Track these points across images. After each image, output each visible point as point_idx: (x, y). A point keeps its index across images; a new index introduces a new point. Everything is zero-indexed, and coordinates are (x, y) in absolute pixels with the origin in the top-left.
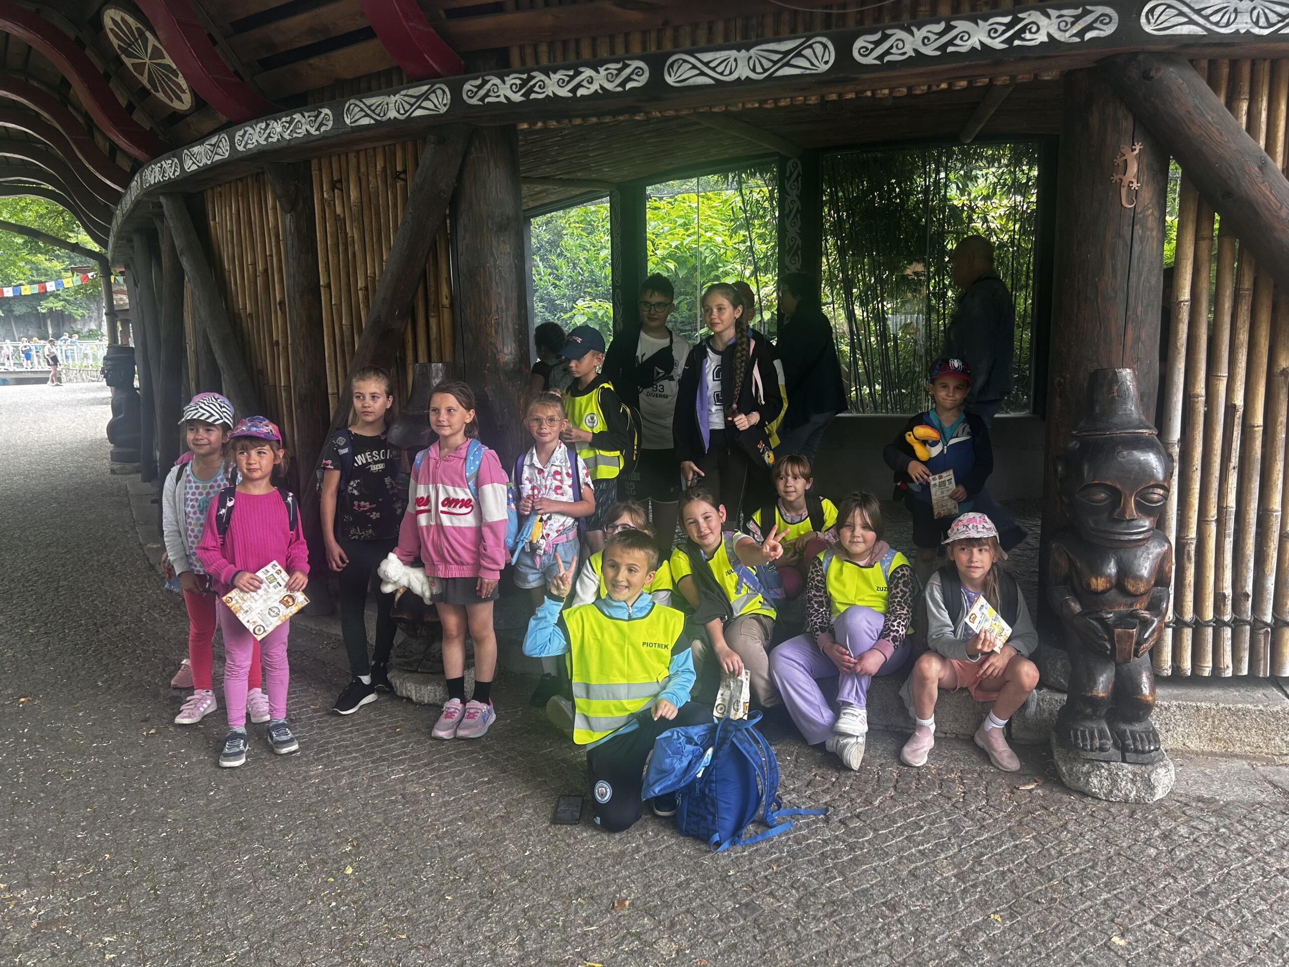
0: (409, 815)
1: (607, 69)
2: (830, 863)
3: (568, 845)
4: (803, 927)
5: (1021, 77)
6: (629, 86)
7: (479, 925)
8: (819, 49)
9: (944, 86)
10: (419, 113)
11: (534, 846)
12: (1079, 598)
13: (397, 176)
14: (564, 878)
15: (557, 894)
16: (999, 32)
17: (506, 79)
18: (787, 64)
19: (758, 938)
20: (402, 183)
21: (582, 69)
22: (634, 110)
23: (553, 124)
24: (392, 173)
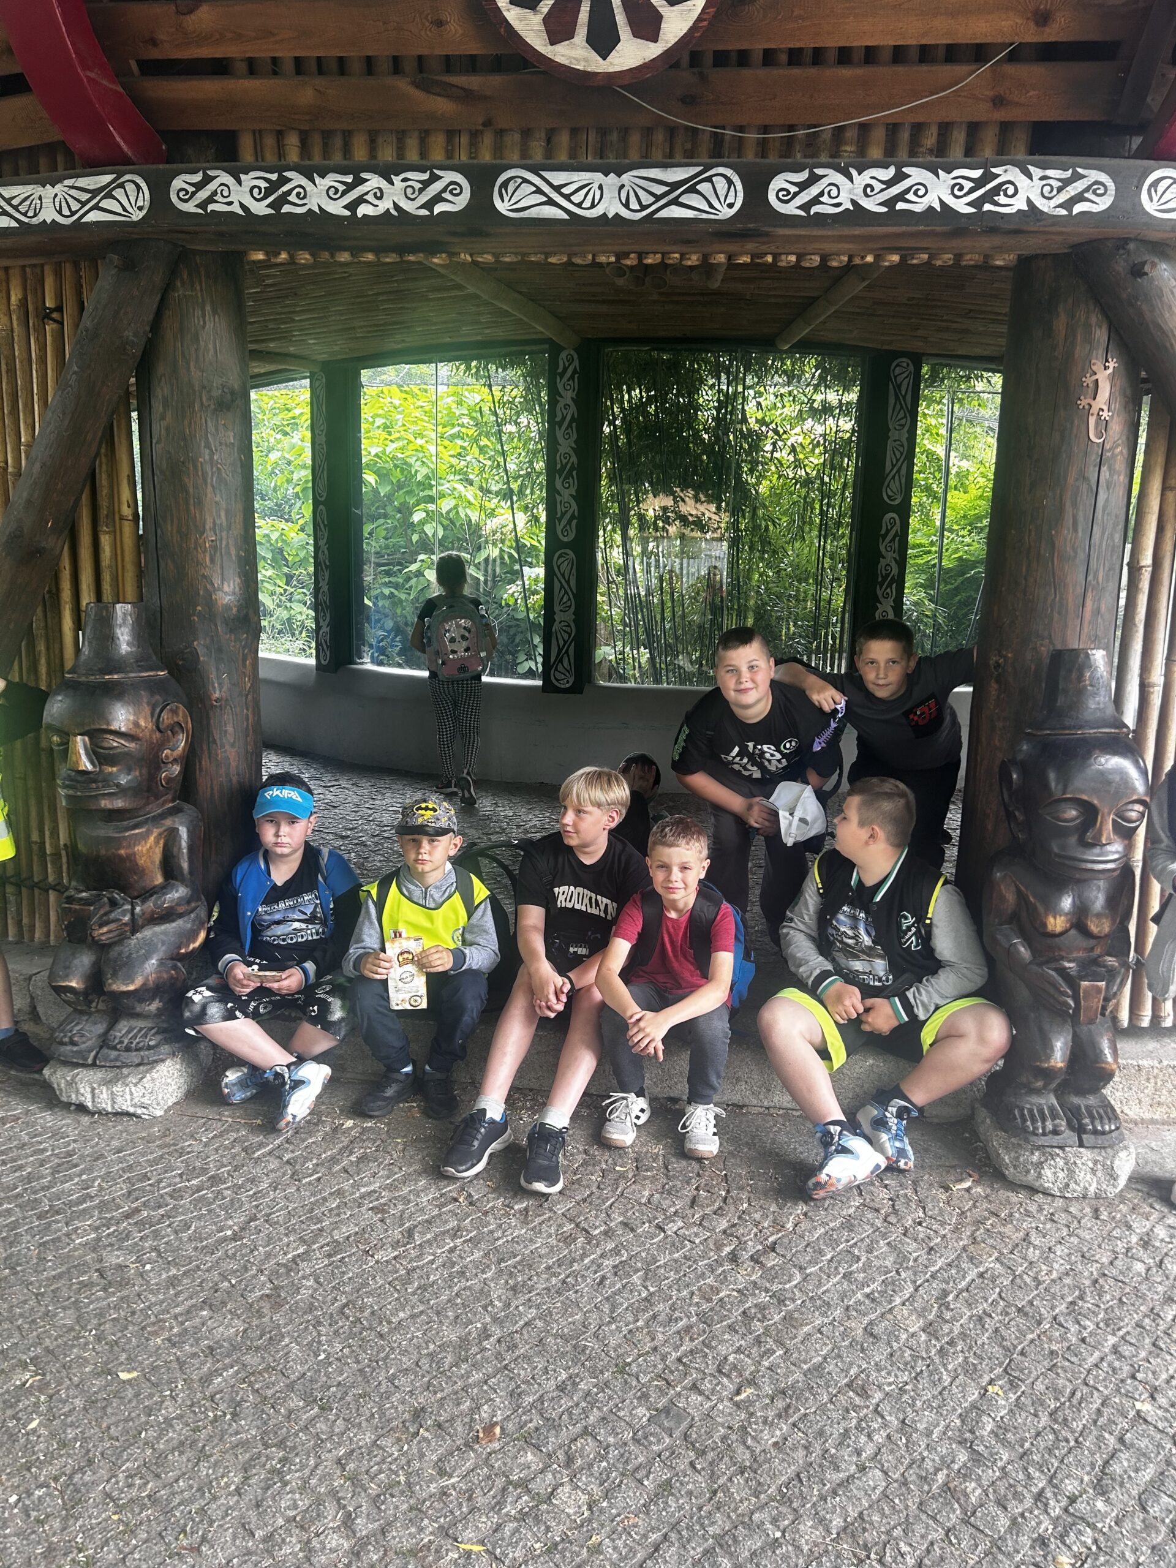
0: (117, 1308)
1: (405, 180)
2: (758, 1327)
3: (381, 1336)
4: (754, 1438)
5: (968, 257)
6: (438, 209)
7: (273, 1499)
8: (721, 184)
9: (870, 259)
10: (94, 216)
11: (330, 1343)
12: (1028, 942)
13: (45, 315)
14: (388, 1396)
15: (384, 1428)
16: (965, 190)
17: (243, 177)
18: (675, 202)
19: (699, 1467)
20: (55, 326)
21: (364, 175)
22: (433, 248)
23: (304, 257)
24: (36, 309)
